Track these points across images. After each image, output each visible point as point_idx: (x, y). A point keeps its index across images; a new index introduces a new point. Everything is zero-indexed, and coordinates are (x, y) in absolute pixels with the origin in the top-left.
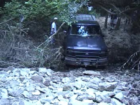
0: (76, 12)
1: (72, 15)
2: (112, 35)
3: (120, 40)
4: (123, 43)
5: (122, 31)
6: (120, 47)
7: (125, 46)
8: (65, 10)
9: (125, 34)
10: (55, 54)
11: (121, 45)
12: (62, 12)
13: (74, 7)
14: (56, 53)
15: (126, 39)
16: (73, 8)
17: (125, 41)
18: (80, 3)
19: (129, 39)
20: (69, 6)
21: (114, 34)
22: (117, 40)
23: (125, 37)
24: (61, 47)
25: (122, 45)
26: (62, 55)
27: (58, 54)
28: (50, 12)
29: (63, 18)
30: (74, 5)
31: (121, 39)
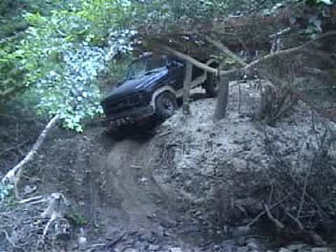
0: (92, 78)
1: (81, 89)
2: (207, 136)
3: (235, 146)
4: (246, 157)
5: (236, 118)
6: (238, 170)
7: (252, 165)
8: (53, 73)
9: (245, 128)
10: (39, 221)
11: (240, 164)
12: (44, 81)
13: (85, 60)
14: (43, 215)
15: (249, 141)
16: (83, 64)
17: (249, 150)
18: (105, 45)
19: (259, 142)
20: (66, 58)
21: (212, 132)
22: (225, 148)
23: (247, 138)
24: (56, 196)
25: (244, 162)
26: (61, 222)
27: (48, 218)
28: (10, 84)
29: (49, 104)
30: (85, 54)
31: (236, 142)
